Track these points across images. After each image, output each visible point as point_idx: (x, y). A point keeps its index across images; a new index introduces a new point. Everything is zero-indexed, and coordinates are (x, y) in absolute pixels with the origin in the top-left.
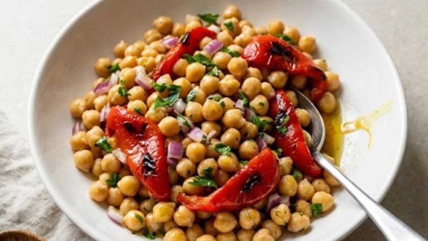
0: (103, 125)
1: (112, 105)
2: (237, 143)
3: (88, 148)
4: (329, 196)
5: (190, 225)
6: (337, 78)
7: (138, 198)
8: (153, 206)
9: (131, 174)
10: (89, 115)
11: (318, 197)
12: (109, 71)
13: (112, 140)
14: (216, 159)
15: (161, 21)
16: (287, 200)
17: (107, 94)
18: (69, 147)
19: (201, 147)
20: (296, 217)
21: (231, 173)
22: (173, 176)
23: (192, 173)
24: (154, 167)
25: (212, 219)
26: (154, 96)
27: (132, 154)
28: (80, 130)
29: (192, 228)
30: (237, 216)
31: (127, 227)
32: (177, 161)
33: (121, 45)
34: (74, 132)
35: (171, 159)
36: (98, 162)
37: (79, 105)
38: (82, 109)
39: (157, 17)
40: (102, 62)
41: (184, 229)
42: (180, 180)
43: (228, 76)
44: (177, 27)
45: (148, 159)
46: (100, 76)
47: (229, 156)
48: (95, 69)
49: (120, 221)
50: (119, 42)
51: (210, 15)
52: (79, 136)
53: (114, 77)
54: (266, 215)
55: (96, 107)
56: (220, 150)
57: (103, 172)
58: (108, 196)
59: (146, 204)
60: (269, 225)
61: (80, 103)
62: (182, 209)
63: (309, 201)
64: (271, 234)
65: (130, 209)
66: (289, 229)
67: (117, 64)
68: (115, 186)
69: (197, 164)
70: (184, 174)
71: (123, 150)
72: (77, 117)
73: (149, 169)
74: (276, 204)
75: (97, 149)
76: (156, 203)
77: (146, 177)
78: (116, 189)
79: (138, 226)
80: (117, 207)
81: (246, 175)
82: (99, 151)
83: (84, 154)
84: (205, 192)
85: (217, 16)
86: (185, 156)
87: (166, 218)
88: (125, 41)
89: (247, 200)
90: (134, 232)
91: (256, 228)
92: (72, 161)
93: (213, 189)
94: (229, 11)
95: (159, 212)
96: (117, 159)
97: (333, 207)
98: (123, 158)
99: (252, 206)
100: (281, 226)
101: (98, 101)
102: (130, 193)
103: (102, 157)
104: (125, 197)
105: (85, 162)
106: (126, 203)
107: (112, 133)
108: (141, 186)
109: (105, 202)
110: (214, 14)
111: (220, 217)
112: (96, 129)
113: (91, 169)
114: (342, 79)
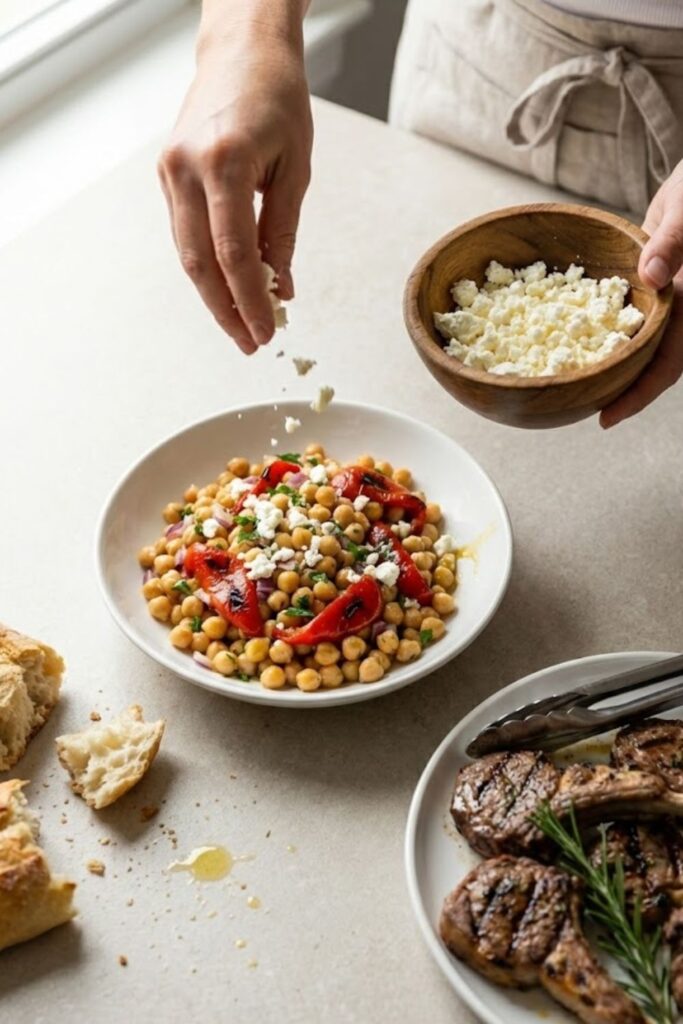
0: (179, 568)
1: (187, 546)
2: (333, 570)
3: (164, 594)
4: (439, 621)
5: (289, 661)
6: (437, 509)
7: (226, 641)
8: (244, 645)
9: (216, 615)
10: (162, 560)
11: (427, 623)
12: (180, 516)
13: (190, 582)
14: (312, 588)
15: (235, 462)
16: (394, 627)
17: (180, 536)
18: (142, 597)
19: (293, 574)
20: (406, 643)
21: (327, 601)
22: (264, 611)
23: (286, 604)
24: (242, 601)
25: (312, 654)
26: (237, 530)
27: (215, 592)
28: (154, 577)
29: (290, 664)
30: (339, 647)
31: (218, 672)
32: (267, 594)
33: (192, 489)
34: (145, 580)
35: (262, 592)
36: (177, 608)
37: (149, 552)
38: (153, 554)
39: (231, 458)
40: (171, 507)
41: (282, 665)
42: (273, 615)
43: (316, 506)
44: (254, 468)
45: (236, 593)
46: (169, 523)
47: (326, 582)
48: (165, 516)
49: (209, 665)
50: (189, 486)
51: (290, 455)
52: (152, 582)
53: (188, 519)
54: (372, 645)
55: (170, 551)
56: (315, 578)
57: (183, 617)
58: (192, 640)
59: (236, 646)
60: (375, 654)
61: (149, 550)
62: (278, 643)
63: (418, 628)
64: (379, 662)
65: (219, 650)
66: (399, 657)
67: (190, 508)
68: (200, 630)
69: (290, 595)
70: (278, 607)
71: (206, 590)
72: (148, 566)
73: (236, 603)
74: (381, 631)
75: (175, 593)
76: (247, 640)
77: (234, 613)
78: (201, 633)
79: (229, 669)
80: (204, 653)
81: (345, 600)
82: (177, 595)
83: (159, 600)
84: (302, 622)
85: (298, 456)
86: (276, 588)
87: (260, 656)
88: (196, 484)
89: (349, 627)
90: (227, 676)
91: (362, 657)
92: (146, 610)
93: (310, 618)
94: (311, 448)
95: (251, 649)
96: (200, 600)
97: (444, 634)
98: (206, 598)
99: (355, 634)
100: (388, 655)
101: (172, 544)
102: (218, 634)
103: (179, 602)
104: (211, 640)
105: (161, 608)
106: (214, 646)
107: (191, 575)
108: (230, 625)
109: (188, 649)
110: (294, 453)
111: (321, 647)
112: (173, 572)
113: (169, 616)
114: (444, 510)
